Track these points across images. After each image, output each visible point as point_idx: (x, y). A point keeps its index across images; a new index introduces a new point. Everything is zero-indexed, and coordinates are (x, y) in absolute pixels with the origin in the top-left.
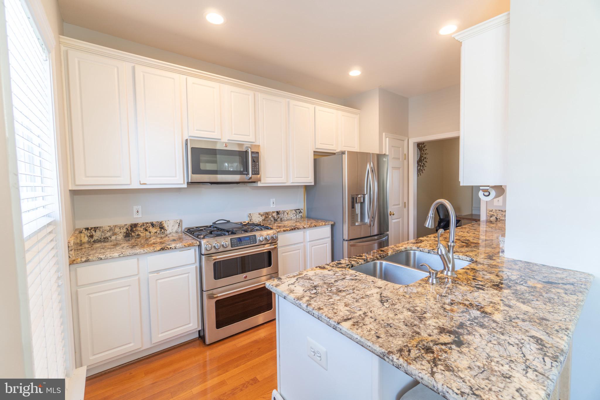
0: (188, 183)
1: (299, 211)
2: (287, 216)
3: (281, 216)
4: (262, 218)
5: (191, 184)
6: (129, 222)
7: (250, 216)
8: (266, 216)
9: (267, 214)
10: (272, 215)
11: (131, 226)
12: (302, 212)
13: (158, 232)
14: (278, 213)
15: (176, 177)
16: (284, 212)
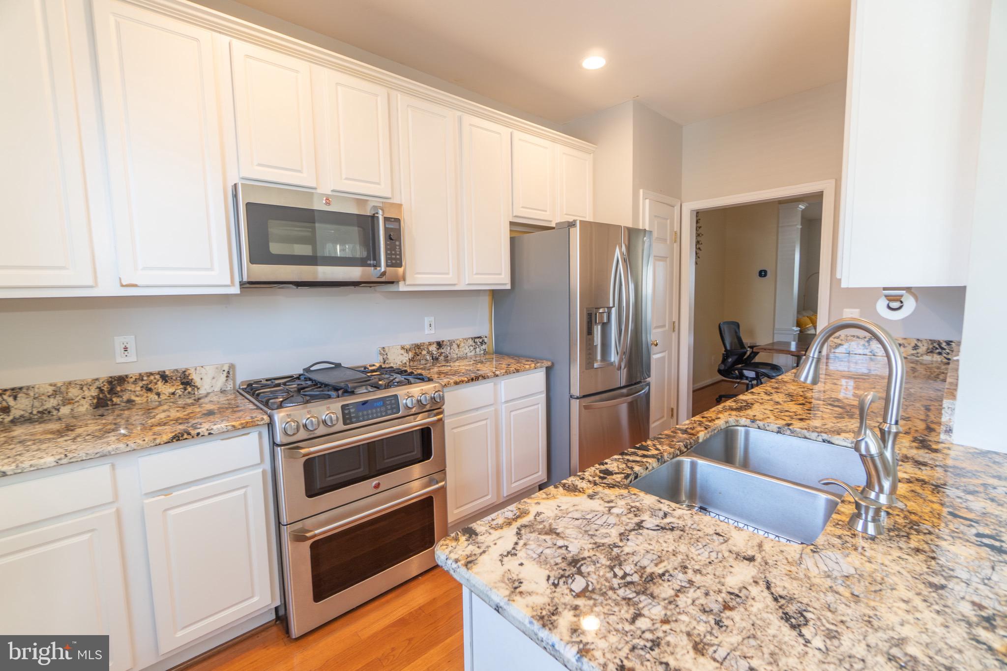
0: (242, 284)
1: (481, 340)
2: (457, 352)
3: (446, 350)
4: (407, 355)
5: (250, 286)
6: (104, 371)
7: (382, 352)
8: (417, 351)
9: (418, 347)
10: (428, 349)
11: (110, 383)
12: (486, 343)
13: (179, 392)
14: (440, 345)
15: (211, 269)
16: (451, 343)
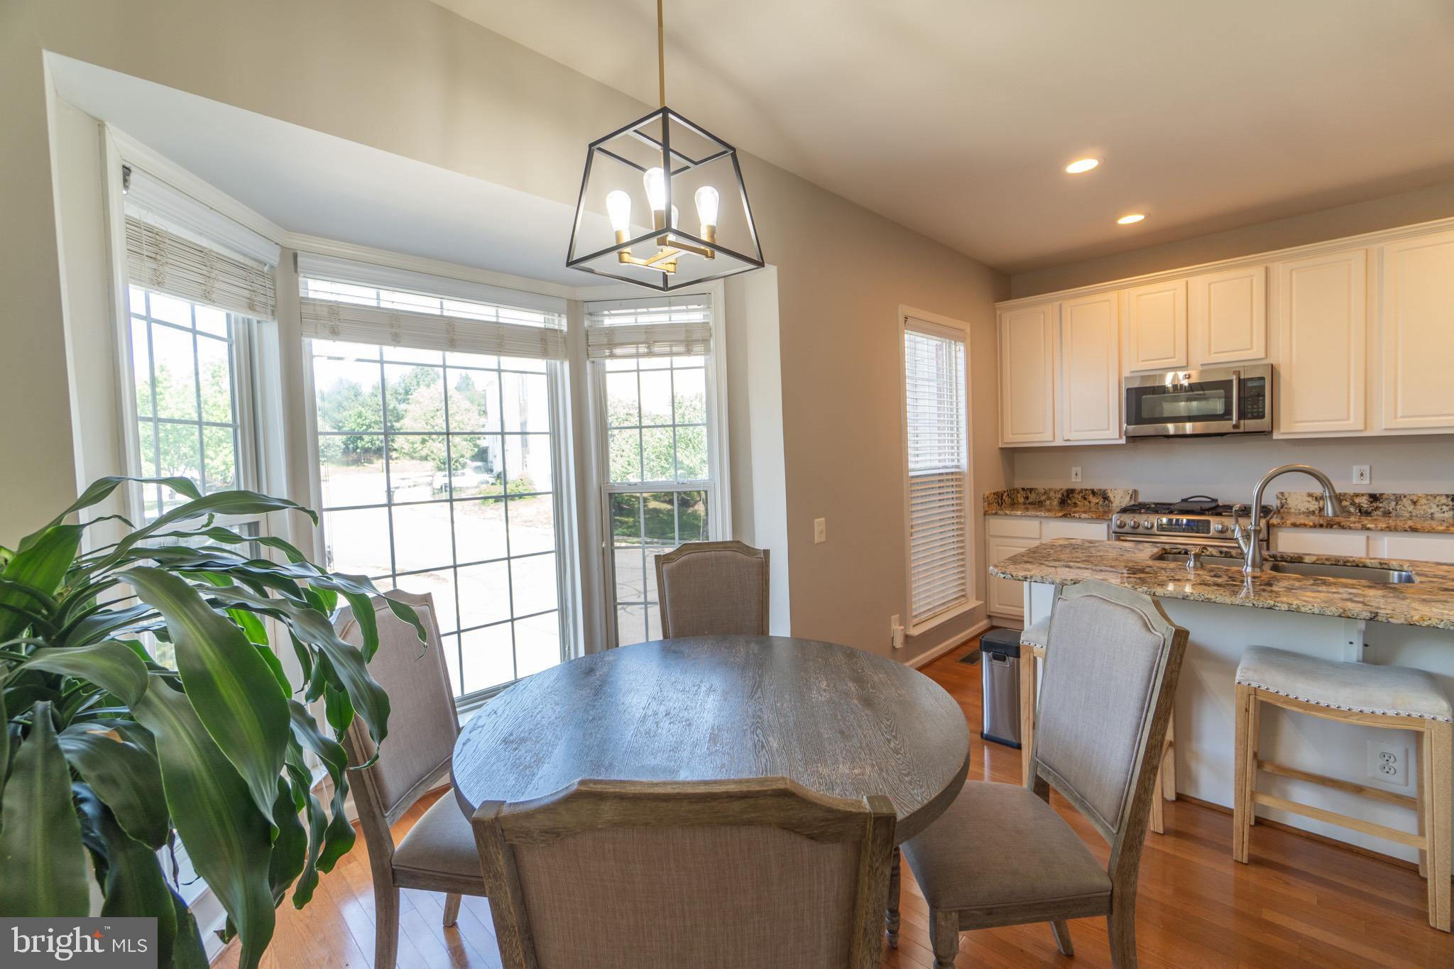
0: (1126, 438)
2: (1410, 509)
3: (1387, 505)
6: (1066, 486)
7: (1280, 496)
10: (1354, 500)
11: (1067, 492)
13: (1101, 503)
14: (1375, 498)
15: (1108, 429)
16: (1399, 497)
